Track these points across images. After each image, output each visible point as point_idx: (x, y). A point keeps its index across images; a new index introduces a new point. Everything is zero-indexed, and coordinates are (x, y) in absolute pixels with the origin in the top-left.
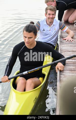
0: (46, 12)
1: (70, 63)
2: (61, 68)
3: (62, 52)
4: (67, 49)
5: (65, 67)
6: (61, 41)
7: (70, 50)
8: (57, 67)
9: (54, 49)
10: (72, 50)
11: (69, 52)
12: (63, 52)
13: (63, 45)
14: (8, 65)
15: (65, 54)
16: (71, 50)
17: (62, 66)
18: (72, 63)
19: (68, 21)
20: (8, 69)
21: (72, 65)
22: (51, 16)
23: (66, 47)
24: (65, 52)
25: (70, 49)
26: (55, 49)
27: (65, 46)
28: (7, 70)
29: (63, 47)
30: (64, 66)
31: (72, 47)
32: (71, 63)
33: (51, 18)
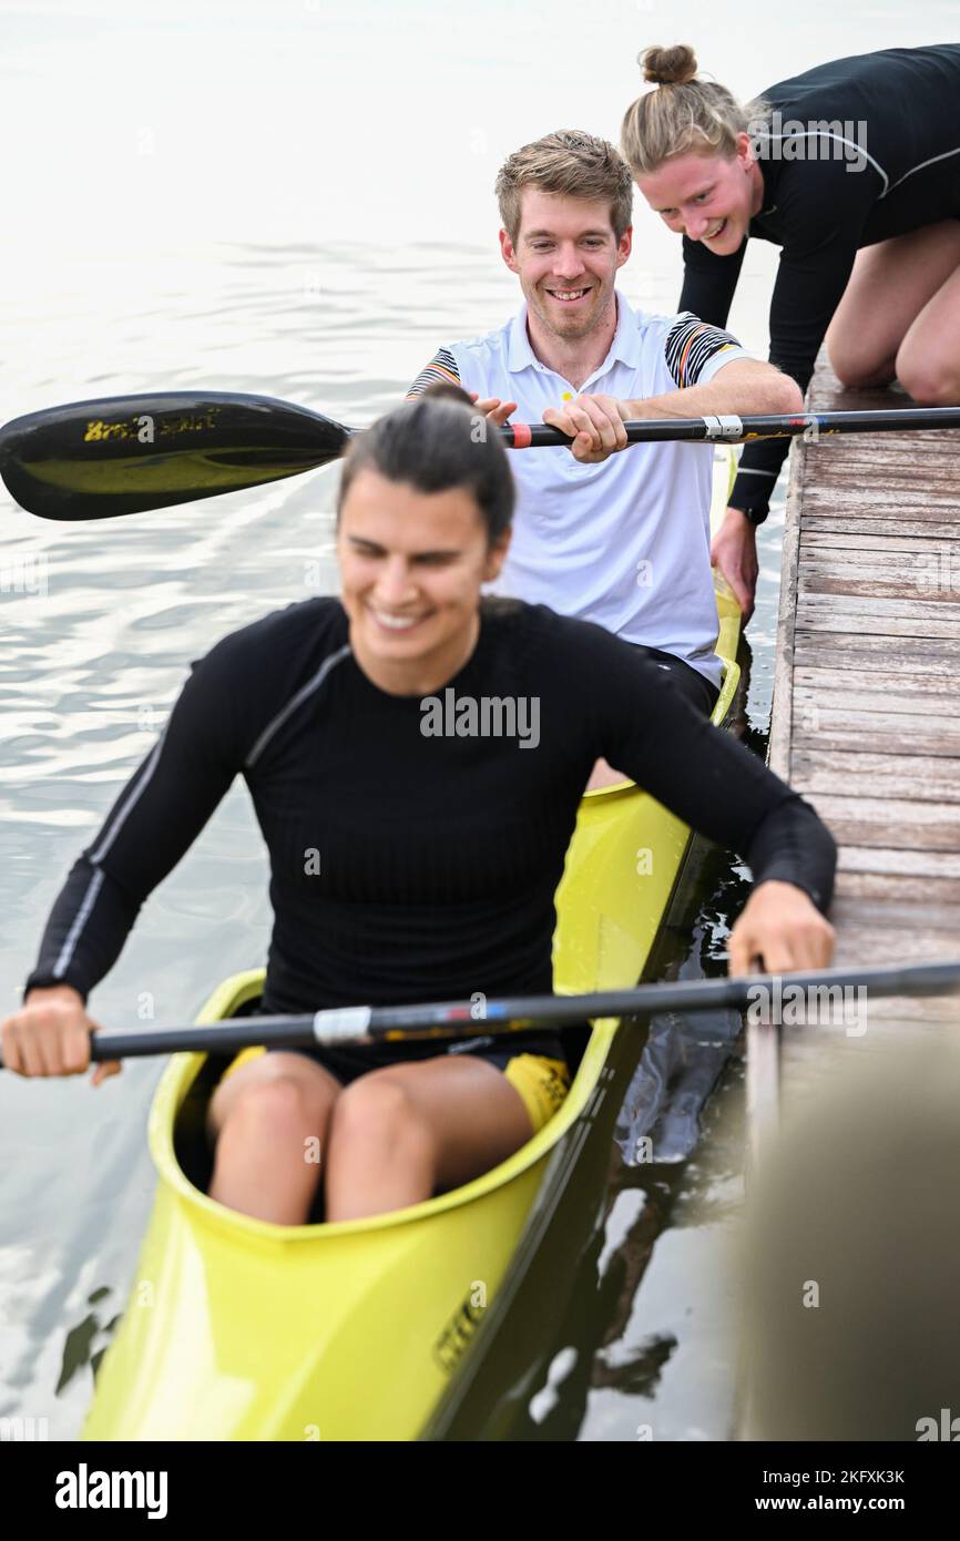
0: (503, 211)
1: (911, 901)
2: (791, 949)
3: (814, 755)
4: (874, 722)
5: (844, 944)
6: (799, 624)
7: (907, 741)
8: (751, 942)
9: (710, 710)
10: (941, 736)
11: (901, 764)
12: (829, 759)
13: (824, 676)
14: (97, 858)
15: (853, 789)
16: (922, 740)
17: (807, 930)
18: (931, 890)
19: (893, 376)
20: (87, 905)
21: (937, 915)
22: (565, 262)
23: (864, 701)
24: (853, 762)
25: (906, 723)
26: (718, 716)
27: (855, 679)
28: (82, 916)
29: (820, 697)
30: (829, 929)
31: (932, 705)
32: (927, 901)
33: (570, 283)
